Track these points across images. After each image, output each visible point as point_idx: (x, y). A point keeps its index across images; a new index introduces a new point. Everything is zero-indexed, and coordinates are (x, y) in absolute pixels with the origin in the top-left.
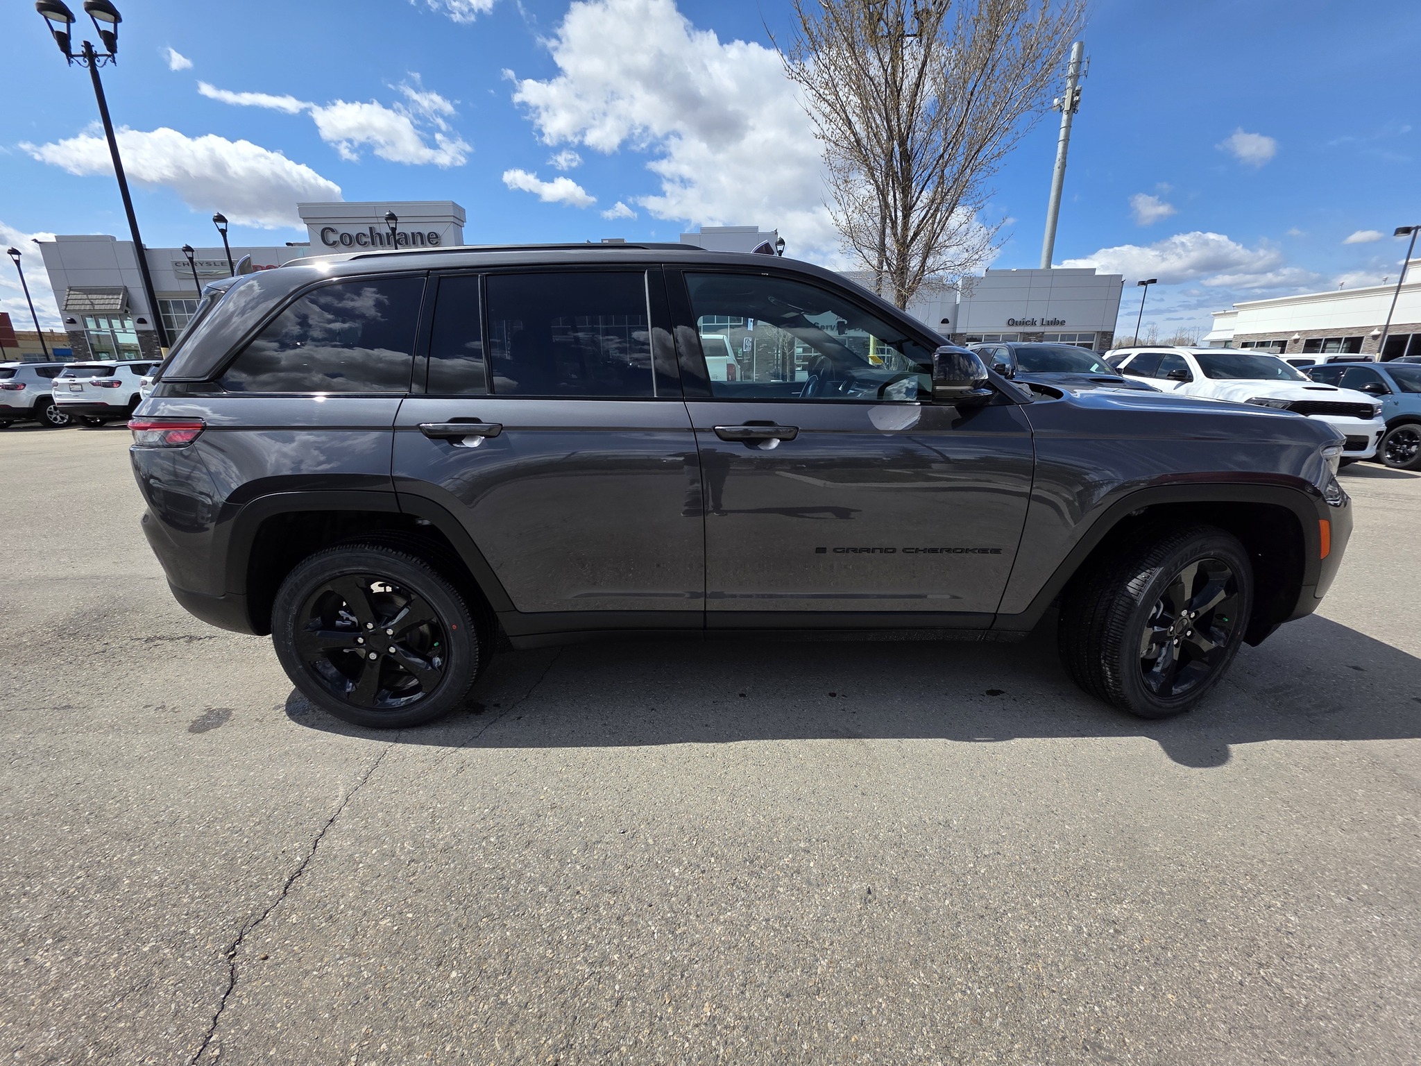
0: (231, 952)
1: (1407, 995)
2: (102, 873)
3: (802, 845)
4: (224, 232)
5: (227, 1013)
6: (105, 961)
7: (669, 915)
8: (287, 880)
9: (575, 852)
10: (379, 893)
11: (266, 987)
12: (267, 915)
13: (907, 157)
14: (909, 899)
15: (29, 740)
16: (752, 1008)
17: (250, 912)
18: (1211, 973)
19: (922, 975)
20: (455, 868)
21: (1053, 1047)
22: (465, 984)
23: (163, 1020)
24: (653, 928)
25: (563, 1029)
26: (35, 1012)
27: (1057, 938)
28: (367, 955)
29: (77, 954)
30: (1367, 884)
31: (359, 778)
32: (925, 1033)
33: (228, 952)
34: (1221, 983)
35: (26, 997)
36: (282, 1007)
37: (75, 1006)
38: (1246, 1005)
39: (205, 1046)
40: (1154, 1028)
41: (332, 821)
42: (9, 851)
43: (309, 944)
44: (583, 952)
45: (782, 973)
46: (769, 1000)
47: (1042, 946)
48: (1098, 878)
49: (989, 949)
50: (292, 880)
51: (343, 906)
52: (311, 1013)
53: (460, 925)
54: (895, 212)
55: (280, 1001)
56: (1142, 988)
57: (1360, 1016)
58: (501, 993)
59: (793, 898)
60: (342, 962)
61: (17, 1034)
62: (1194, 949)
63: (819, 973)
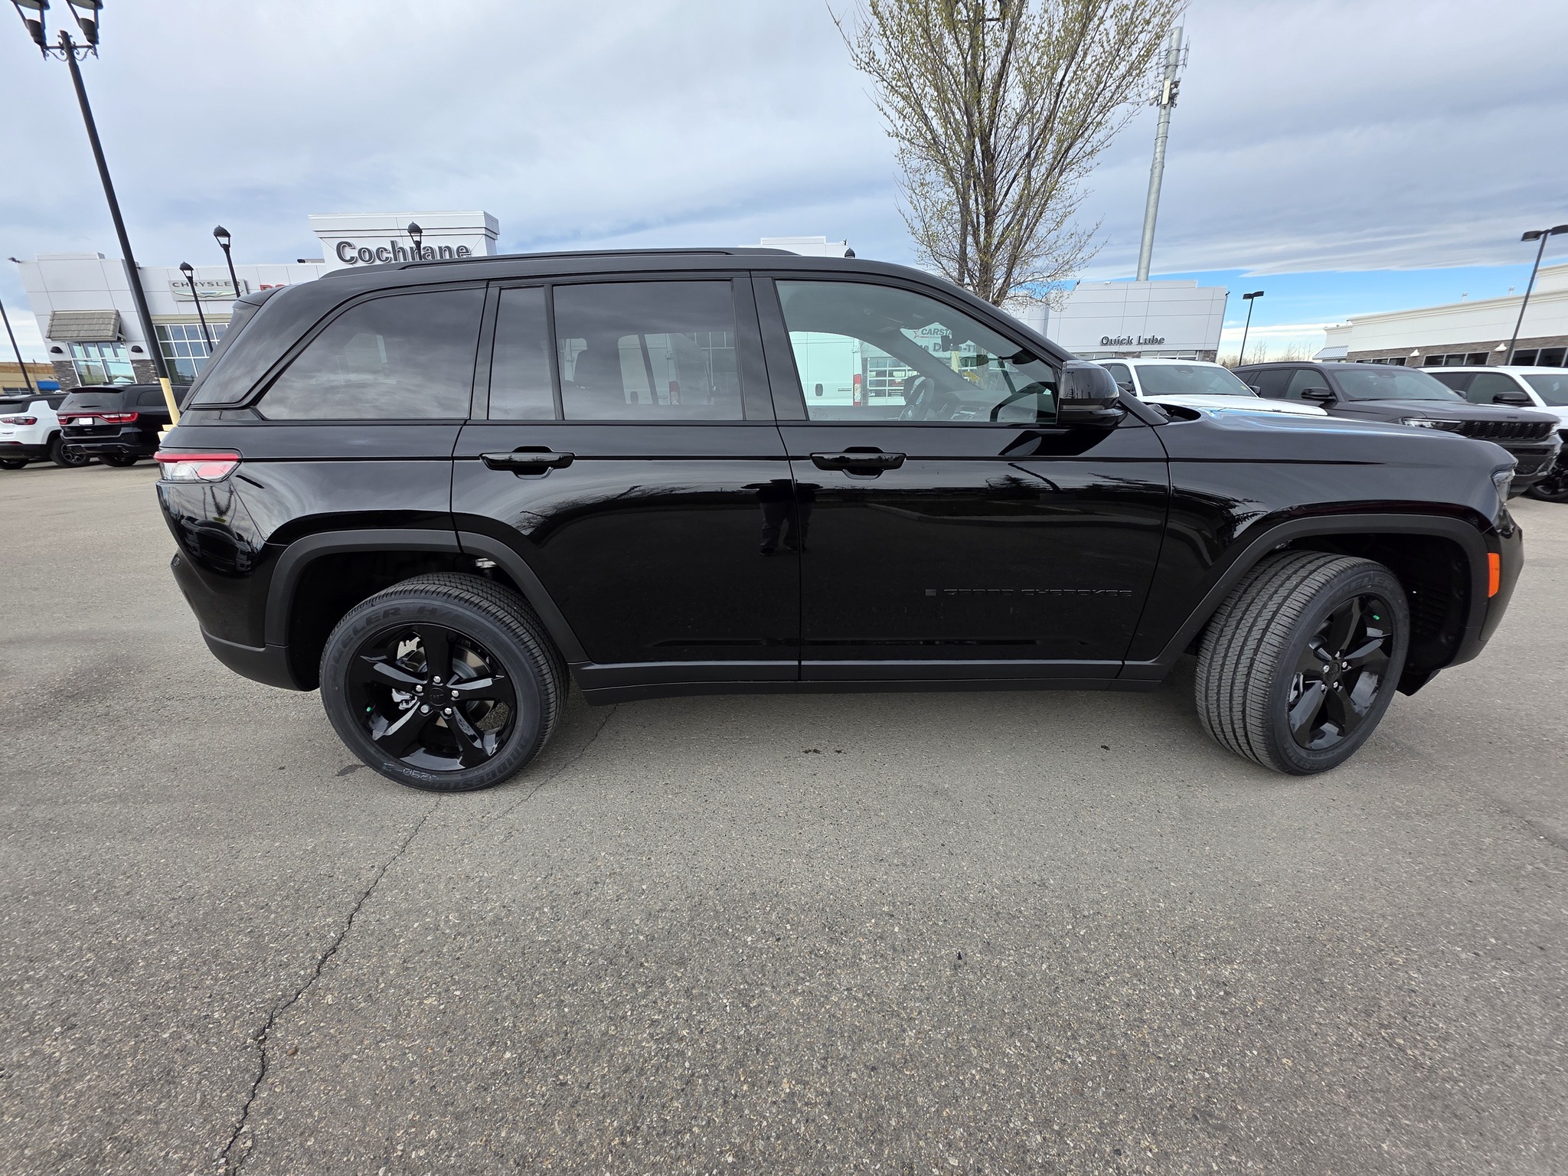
0: (261, 1037)
1: (1538, 1053)
2: (114, 954)
3: (886, 909)
4: (226, 248)
5: (258, 1102)
6: (121, 1050)
7: (742, 987)
8: (320, 958)
9: (637, 922)
10: (423, 969)
11: (301, 1073)
12: (300, 996)
13: (989, 156)
14: (1003, 964)
15: (26, 812)
16: (835, 1083)
17: (280, 993)
18: (1330, 1036)
19: (1019, 1044)
20: (506, 941)
21: (1161, 1117)
22: (521, 1065)
23: (187, 1111)
24: (725, 1001)
25: (629, 1109)
26: (45, 1105)
27: (1163, 1002)
28: (411, 1036)
29: (90, 1042)
30: (1494, 937)
31: (397, 847)
32: (1023, 1106)
33: (258, 1036)
34: (1339, 1046)
35: (34, 1089)
36: (319, 1094)
37: (88, 1098)
38: (1367, 1068)
39: (235, 1138)
40: (1268, 1095)
41: (368, 893)
42: (9, 933)
43: (347, 1025)
44: (649, 1027)
45: (866, 1045)
46: (854, 1075)
47: (1147, 1011)
48: (1207, 937)
49: (1091, 1015)
50: (325, 957)
51: (383, 985)
52: (352, 1100)
53: (513, 1003)
54: (978, 218)
55: (315, 1088)
56: (1255, 1053)
57: (1488, 1076)
58: (561, 1074)
59: (877, 966)
60: (384, 1045)
61: (26, 1129)
62: (1310, 1010)
63: (907, 1044)
